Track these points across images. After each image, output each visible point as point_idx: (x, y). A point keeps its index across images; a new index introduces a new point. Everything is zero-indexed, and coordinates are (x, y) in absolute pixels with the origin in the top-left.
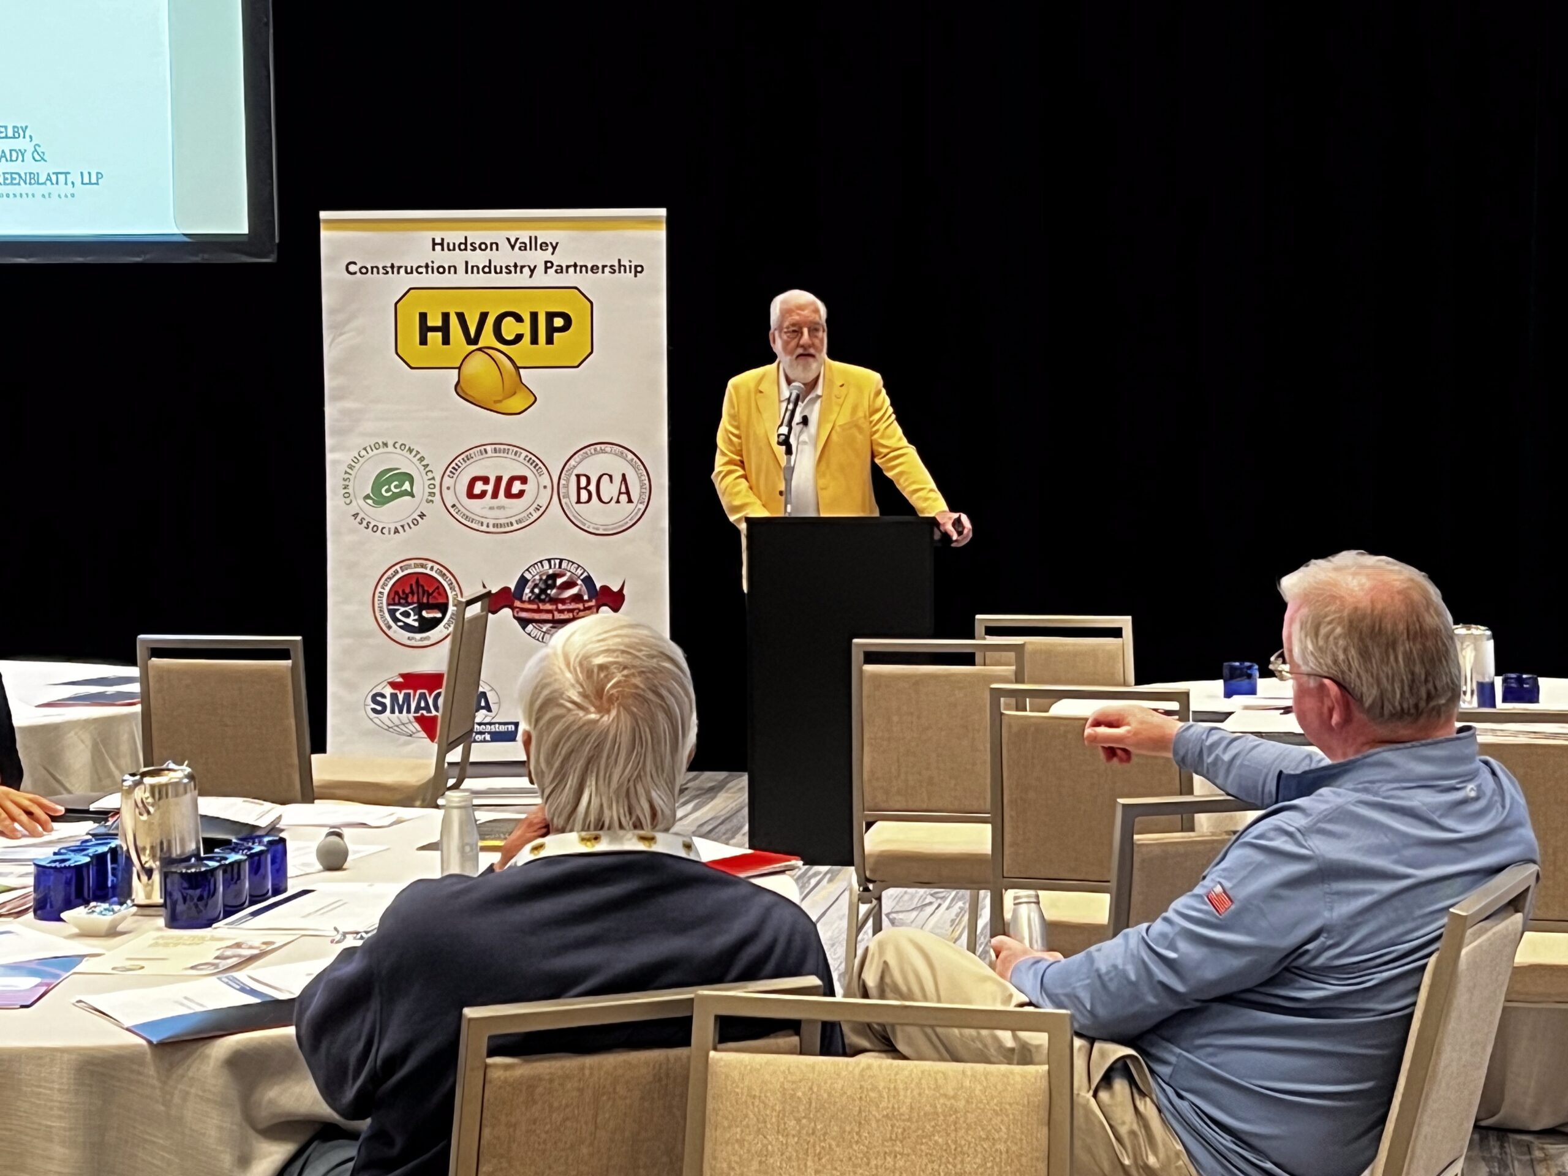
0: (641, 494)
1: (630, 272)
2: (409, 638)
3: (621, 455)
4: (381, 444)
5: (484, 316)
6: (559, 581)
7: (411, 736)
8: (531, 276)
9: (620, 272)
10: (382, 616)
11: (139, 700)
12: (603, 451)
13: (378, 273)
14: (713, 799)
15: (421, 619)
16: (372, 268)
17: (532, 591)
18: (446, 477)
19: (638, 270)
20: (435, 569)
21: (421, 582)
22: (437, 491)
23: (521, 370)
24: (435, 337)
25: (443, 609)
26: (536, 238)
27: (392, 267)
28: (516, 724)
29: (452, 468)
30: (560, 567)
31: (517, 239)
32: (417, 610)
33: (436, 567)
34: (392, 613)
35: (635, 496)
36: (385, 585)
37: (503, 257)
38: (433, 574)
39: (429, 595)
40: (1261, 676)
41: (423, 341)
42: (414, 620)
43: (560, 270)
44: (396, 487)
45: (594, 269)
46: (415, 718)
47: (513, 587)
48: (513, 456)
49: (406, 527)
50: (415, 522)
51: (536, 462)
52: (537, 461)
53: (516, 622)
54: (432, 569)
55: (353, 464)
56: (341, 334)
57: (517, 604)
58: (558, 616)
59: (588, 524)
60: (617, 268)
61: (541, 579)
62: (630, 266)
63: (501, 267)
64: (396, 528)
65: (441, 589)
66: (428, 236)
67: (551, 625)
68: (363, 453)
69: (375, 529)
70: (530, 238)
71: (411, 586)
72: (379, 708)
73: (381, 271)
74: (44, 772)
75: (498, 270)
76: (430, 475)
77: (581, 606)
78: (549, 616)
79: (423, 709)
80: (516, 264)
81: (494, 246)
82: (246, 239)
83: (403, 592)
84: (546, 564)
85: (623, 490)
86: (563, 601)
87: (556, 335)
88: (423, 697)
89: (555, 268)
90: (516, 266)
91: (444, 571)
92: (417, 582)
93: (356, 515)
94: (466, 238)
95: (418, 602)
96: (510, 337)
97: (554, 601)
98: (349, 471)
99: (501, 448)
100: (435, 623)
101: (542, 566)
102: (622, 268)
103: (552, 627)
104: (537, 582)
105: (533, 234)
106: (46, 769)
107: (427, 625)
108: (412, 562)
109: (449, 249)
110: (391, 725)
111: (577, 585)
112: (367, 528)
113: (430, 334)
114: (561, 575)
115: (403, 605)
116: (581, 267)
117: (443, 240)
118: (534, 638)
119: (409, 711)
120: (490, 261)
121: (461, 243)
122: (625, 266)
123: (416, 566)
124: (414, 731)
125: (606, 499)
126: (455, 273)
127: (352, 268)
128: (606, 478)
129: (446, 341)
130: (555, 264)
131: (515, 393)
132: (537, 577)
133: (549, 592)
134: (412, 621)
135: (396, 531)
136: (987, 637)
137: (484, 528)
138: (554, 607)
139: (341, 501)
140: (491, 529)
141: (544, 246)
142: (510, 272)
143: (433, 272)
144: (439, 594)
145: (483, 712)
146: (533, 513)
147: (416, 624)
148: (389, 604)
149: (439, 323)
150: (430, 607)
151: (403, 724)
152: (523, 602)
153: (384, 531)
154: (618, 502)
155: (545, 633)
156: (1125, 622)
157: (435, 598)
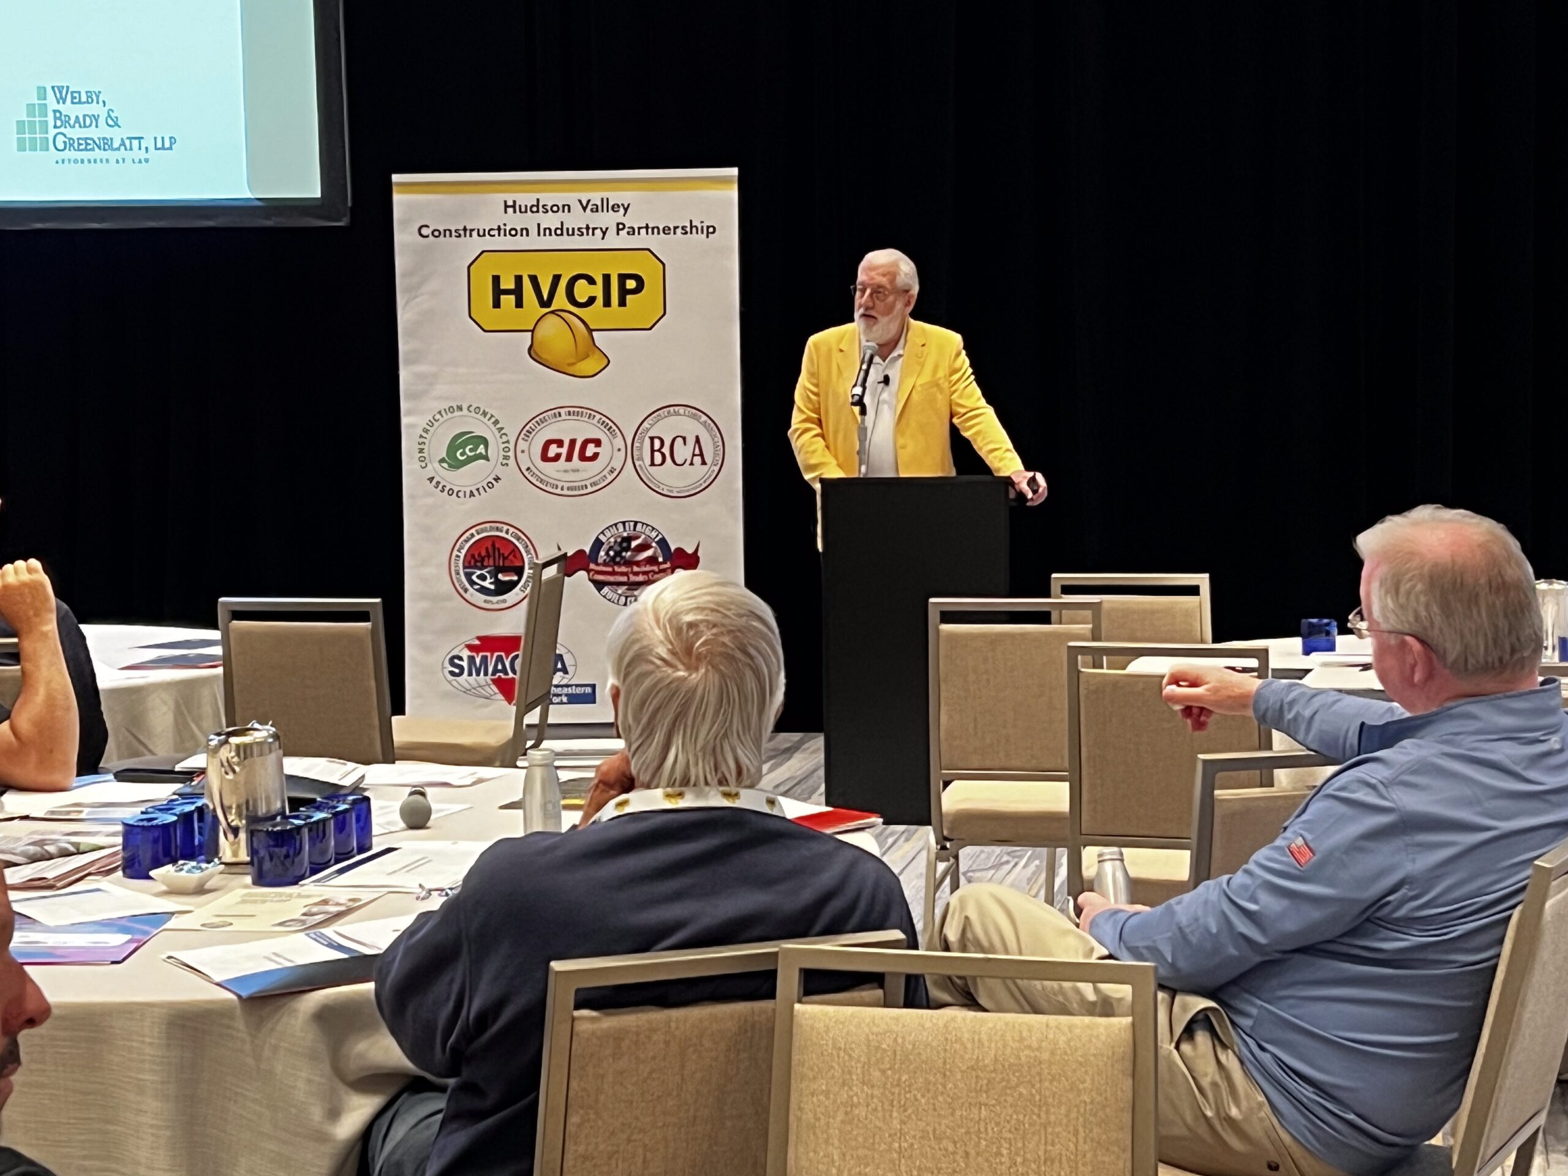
0: (715, 455)
1: (702, 232)
2: (485, 601)
3: (694, 417)
4: (455, 408)
5: (557, 279)
6: (634, 544)
7: (487, 698)
8: (603, 238)
9: (691, 233)
10: (459, 580)
11: (221, 662)
12: (677, 414)
13: (451, 236)
14: (789, 759)
15: (497, 582)
16: (445, 231)
17: (607, 554)
18: (520, 441)
19: (711, 230)
20: (510, 532)
21: (497, 546)
22: (511, 454)
23: (595, 334)
24: (508, 300)
25: (519, 572)
26: (608, 199)
27: (465, 229)
28: (593, 687)
29: (526, 432)
30: (635, 530)
31: (589, 201)
32: (493, 572)
33: (512, 530)
34: (468, 576)
35: (708, 459)
36: (461, 548)
37: (576, 219)
38: (508, 537)
39: (505, 559)
40: (1341, 633)
41: (497, 304)
42: (491, 583)
43: (632, 232)
44: (471, 450)
45: (666, 230)
46: (492, 680)
47: (587, 550)
48: (586, 419)
49: (481, 490)
50: (490, 485)
51: (611, 426)
52: (611, 424)
53: (591, 585)
54: (507, 532)
55: (428, 428)
56: (415, 297)
57: (592, 566)
58: (633, 578)
59: (662, 486)
60: (688, 229)
61: (616, 542)
62: (702, 227)
63: (573, 229)
64: (471, 492)
65: (518, 555)
66: (499, 198)
67: (626, 587)
68: (438, 417)
69: (451, 492)
70: (602, 200)
71: (487, 549)
72: (457, 671)
73: (454, 234)
74: (127, 734)
75: (570, 233)
76: (505, 439)
77: (655, 568)
78: (624, 579)
79: (500, 671)
80: (587, 226)
81: (566, 208)
82: (319, 203)
83: (479, 555)
84: (620, 527)
85: (697, 452)
86: (638, 564)
87: (629, 297)
88: (500, 659)
89: (626, 230)
90: (588, 228)
91: (520, 534)
92: (493, 545)
93: (431, 479)
94: (538, 200)
95: (494, 566)
96: (582, 299)
97: (629, 563)
98: (424, 435)
99: (576, 412)
100: (512, 585)
101: (617, 530)
102: (694, 230)
103: (627, 589)
104: (612, 544)
105: (605, 195)
106: (128, 730)
107: (503, 588)
108: (488, 525)
109: (521, 212)
110: (468, 687)
111: (652, 547)
112: (443, 491)
113: (502, 297)
114: (637, 538)
115: (481, 569)
116: (653, 228)
117: (514, 202)
118: (609, 600)
119: (486, 674)
120: (562, 223)
121: (532, 206)
122: (696, 226)
123: (492, 529)
124: (492, 693)
125: (678, 463)
126: (527, 235)
127: (425, 231)
128: (679, 441)
129: (519, 304)
130: (627, 226)
131: (587, 356)
132: (612, 540)
133: (624, 554)
134: (488, 584)
135: (472, 494)
136: (1063, 596)
137: (558, 491)
138: (630, 570)
139: (417, 465)
140: (565, 492)
141: (615, 208)
142: (582, 234)
143: (505, 235)
144: (515, 556)
145: (559, 674)
146: (608, 476)
147: (492, 587)
148: (465, 567)
149: (512, 286)
150: (505, 570)
151: (480, 686)
152: (597, 564)
153: (461, 494)
154: (692, 464)
155: (620, 595)
156: (1202, 580)
157: (512, 561)
